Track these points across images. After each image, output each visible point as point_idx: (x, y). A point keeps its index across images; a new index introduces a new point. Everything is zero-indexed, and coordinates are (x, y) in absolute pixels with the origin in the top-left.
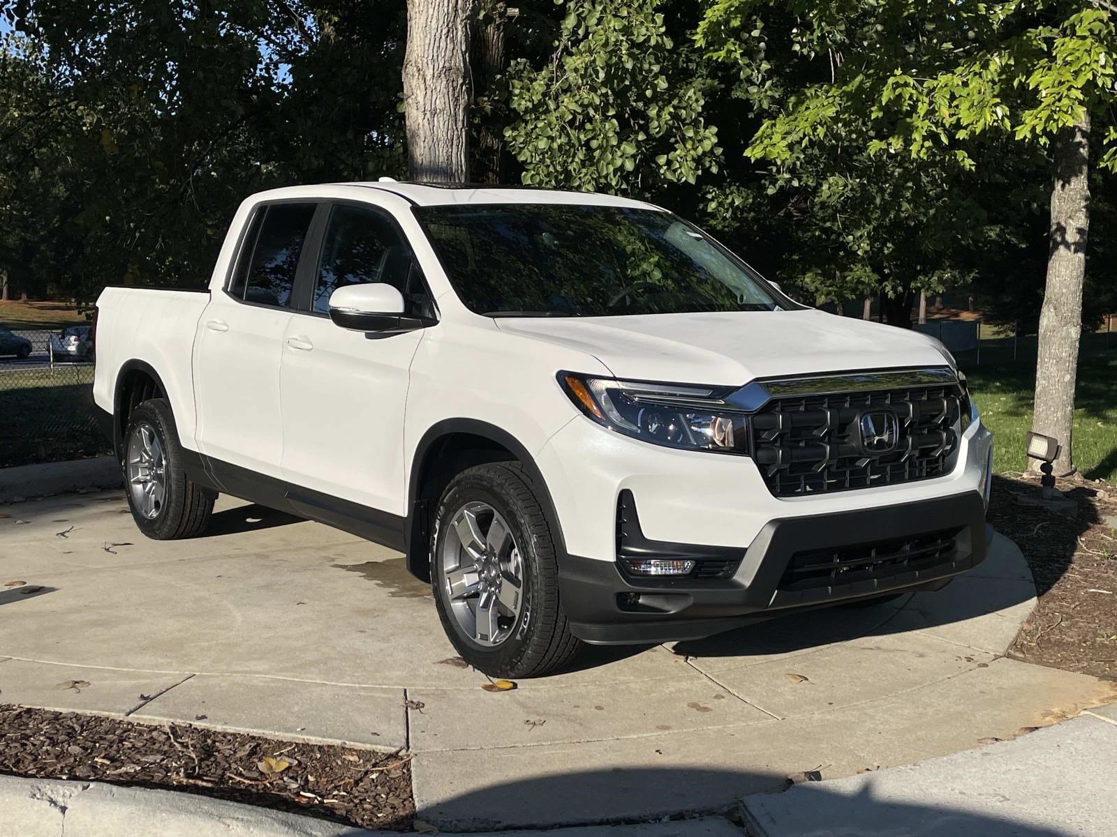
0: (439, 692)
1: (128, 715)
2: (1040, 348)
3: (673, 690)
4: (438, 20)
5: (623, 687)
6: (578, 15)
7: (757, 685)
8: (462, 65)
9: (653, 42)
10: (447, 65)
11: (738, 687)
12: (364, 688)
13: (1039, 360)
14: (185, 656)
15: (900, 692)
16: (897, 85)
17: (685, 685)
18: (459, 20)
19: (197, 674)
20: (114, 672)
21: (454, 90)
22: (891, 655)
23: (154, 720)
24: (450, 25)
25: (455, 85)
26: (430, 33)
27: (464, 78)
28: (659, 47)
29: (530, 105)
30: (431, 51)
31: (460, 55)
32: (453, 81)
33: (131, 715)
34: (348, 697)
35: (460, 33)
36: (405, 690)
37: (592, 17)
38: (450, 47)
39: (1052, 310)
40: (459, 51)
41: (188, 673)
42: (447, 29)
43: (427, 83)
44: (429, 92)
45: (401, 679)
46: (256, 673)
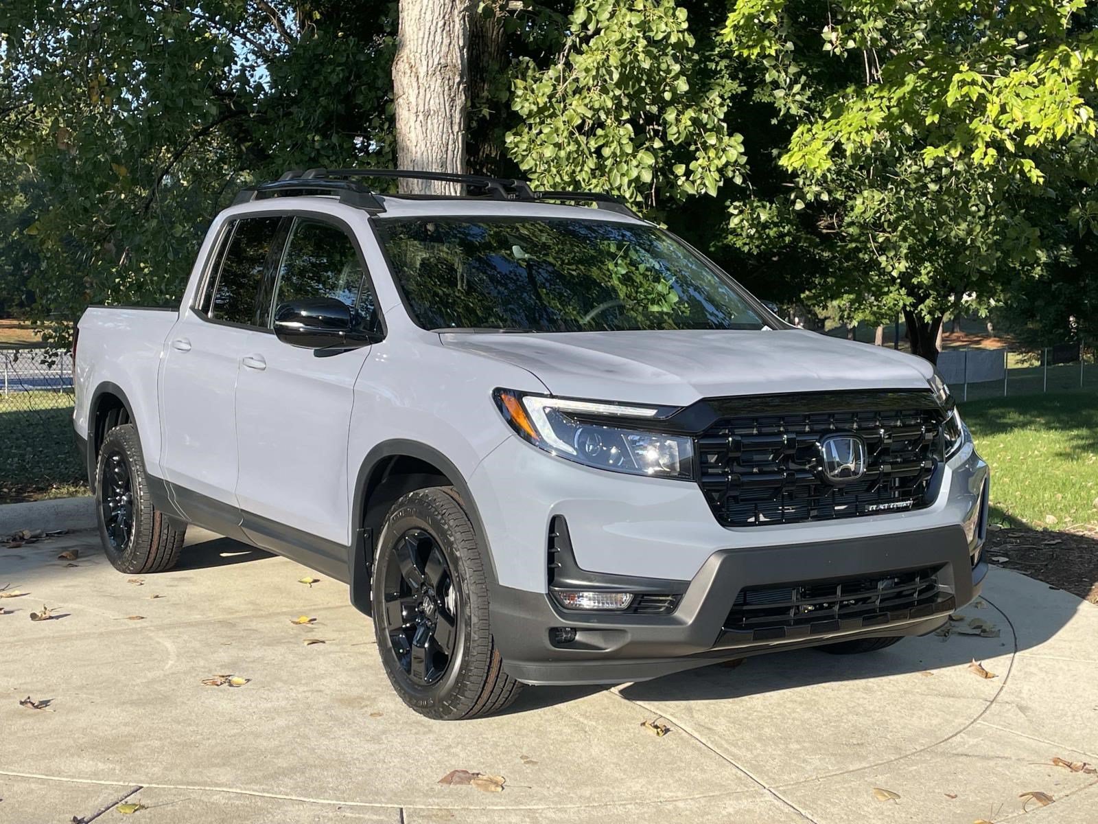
0: (444, 813)
3: (731, 810)
4: (433, 12)
5: (670, 807)
6: (589, 9)
7: (834, 804)
8: (459, 62)
9: (673, 40)
10: (442, 61)
11: (811, 808)
12: (351, 808)
14: (131, 759)
15: (1010, 816)
16: (963, 83)
17: (745, 803)
18: (456, 12)
19: (145, 786)
20: (43, 782)
21: (450, 89)
22: (992, 763)
24: (447, 17)
25: (451, 83)
26: (425, 25)
27: (462, 77)
28: (681, 45)
29: (535, 108)
30: (424, 46)
31: (457, 50)
32: (449, 79)
34: (331, 819)
35: (457, 26)
36: (401, 809)
37: (604, 10)
38: (446, 41)
40: (456, 47)
41: (134, 784)
42: (443, 21)
43: (420, 81)
44: (422, 91)
45: (395, 795)
46: (217, 785)
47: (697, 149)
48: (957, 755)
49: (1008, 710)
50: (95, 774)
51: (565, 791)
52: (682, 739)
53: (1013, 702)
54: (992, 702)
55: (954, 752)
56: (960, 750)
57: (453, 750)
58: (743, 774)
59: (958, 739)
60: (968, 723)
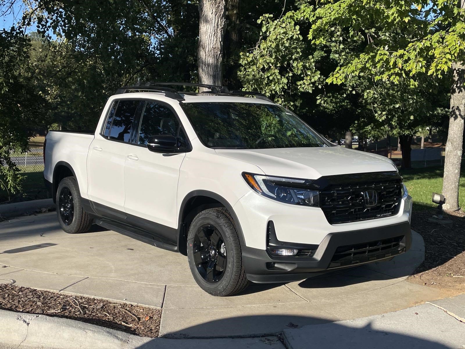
0: (179, 287)
1: (60, 291)
2: (445, 159)
4: (211, 29)
6: (267, 27)
8: (220, 46)
9: (294, 38)
10: (214, 46)
12: (150, 284)
13: (445, 164)
14: (87, 270)
16: (381, 55)
18: (219, 29)
19: (90, 277)
21: (216, 56)
23: (69, 293)
24: (215, 31)
25: (217, 54)
26: (208, 34)
27: (221, 52)
28: (298, 39)
29: (246, 62)
30: (208, 41)
31: (219, 42)
32: (216, 53)
34: (144, 287)
35: (219, 34)
36: (166, 286)
37: (272, 27)
38: (215, 39)
39: (450, 144)
40: (219, 41)
41: (86, 277)
42: (214, 33)
43: (206, 53)
44: (207, 57)
46: (111, 277)
47: (304, 76)
50: (76, 274)
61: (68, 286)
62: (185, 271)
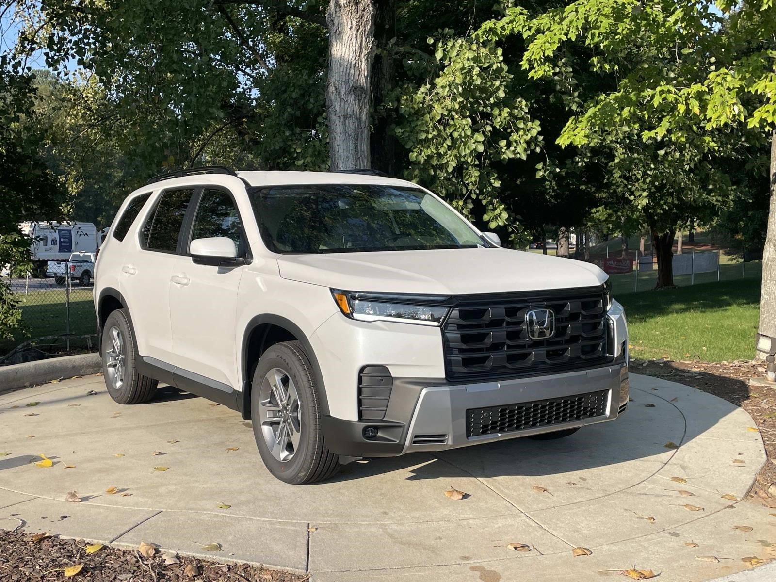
0: (333, 526)
1: (111, 542)
2: (763, 273)
3: (500, 525)
4: (349, 55)
5: (465, 523)
6: (444, 50)
7: (562, 522)
8: (365, 84)
9: (494, 67)
10: (355, 85)
11: (548, 524)
12: (280, 523)
13: (763, 282)
14: (158, 496)
16: (663, 92)
17: (509, 521)
18: (363, 55)
19: (164, 510)
20: (107, 508)
21: (359, 102)
22: (660, 499)
23: (129, 546)
24: (357, 58)
25: (360, 98)
26: (344, 64)
28: (500, 70)
29: (412, 111)
30: (344, 76)
31: (364, 78)
32: (359, 96)
33: (113, 543)
34: (267, 529)
35: (363, 64)
36: (309, 524)
37: (453, 51)
38: (357, 73)
39: (772, 247)
40: (363, 76)
41: (158, 510)
42: (354, 61)
43: (341, 97)
44: (343, 103)
45: (306, 515)
46: (204, 510)
47: (512, 131)
48: (640, 494)
49: (675, 468)
50: (137, 504)
51: (404, 514)
52: (476, 485)
53: (678, 464)
54: (666, 464)
55: (639, 492)
56: (642, 492)
57: (341, 491)
58: (510, 505)
59: (642, 485)
60: (649, 476)
61: (124, 531)
62: (340, 493)
